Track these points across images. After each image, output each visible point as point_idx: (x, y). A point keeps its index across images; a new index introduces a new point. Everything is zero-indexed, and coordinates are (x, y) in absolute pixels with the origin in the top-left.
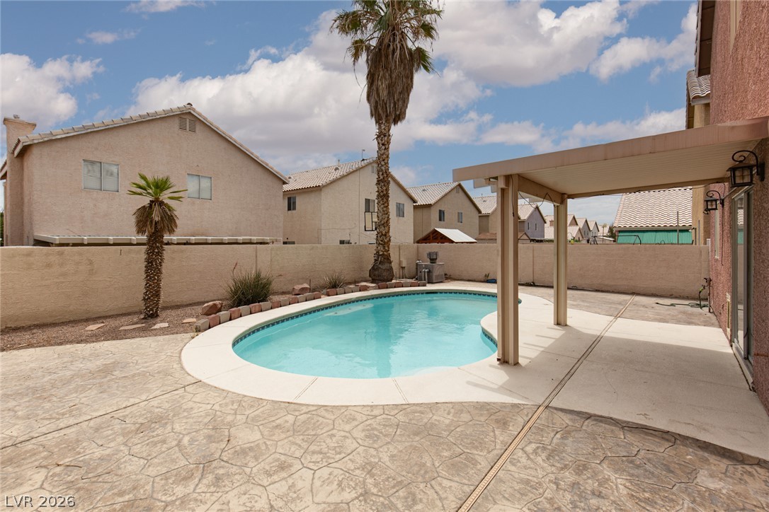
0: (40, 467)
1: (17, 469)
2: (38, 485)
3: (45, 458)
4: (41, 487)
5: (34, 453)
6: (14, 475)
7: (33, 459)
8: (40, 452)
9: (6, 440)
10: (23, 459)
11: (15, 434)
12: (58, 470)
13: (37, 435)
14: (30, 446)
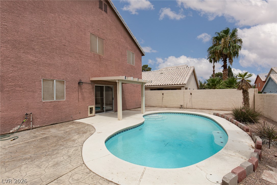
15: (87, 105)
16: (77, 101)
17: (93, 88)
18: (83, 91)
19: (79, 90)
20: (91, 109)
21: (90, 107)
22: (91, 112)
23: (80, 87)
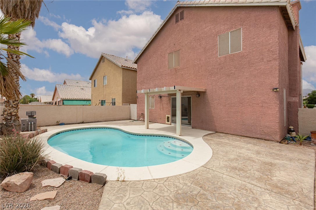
0: (272, 180)
1: (277, 184)
2: (276, 177)
3: (269, 181)
4: (276, 176)
5: (269, 184)
6: (279, 183)
7: (271, 183)
8: (268, 183)
9: (272, 195)
10: (274, 185)
11: (268, 195)
12: (269, 177)
13: (263, 189)
14: (268, 187)
15: (165, 114)
16: (159, 110)
17: (170, 100)
18: (163, 102)
19: (161, 102)
20: (168, 118)
21: (167, 116)
22: (168, 121)
23: (161, 99)
